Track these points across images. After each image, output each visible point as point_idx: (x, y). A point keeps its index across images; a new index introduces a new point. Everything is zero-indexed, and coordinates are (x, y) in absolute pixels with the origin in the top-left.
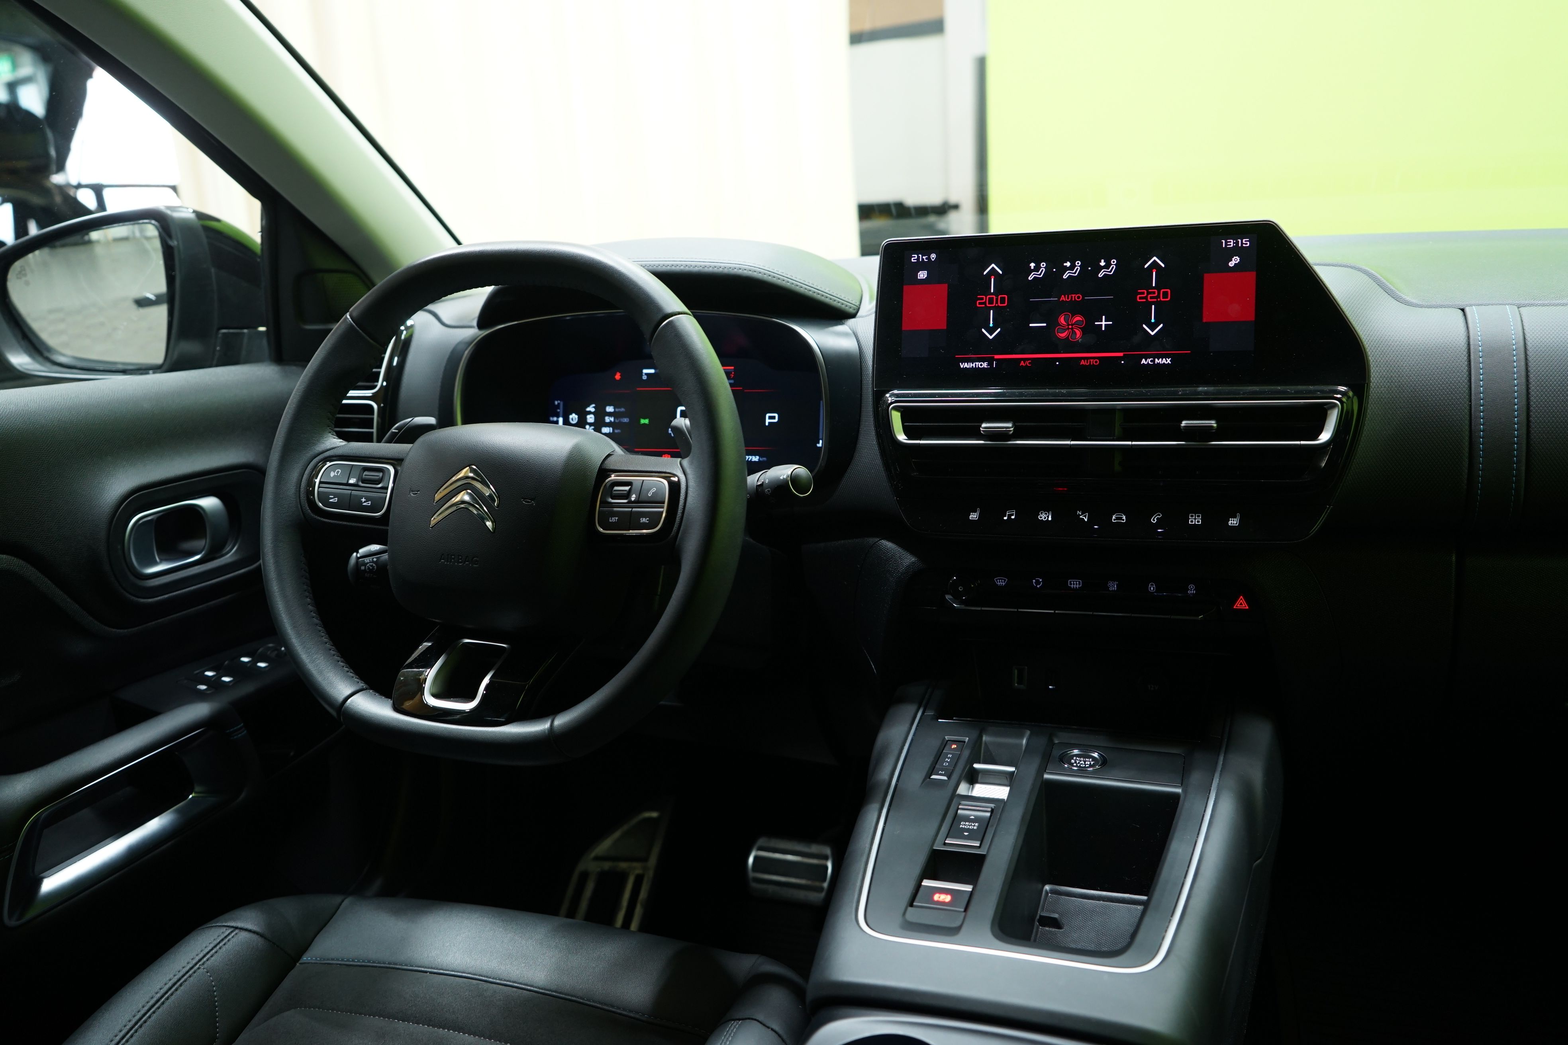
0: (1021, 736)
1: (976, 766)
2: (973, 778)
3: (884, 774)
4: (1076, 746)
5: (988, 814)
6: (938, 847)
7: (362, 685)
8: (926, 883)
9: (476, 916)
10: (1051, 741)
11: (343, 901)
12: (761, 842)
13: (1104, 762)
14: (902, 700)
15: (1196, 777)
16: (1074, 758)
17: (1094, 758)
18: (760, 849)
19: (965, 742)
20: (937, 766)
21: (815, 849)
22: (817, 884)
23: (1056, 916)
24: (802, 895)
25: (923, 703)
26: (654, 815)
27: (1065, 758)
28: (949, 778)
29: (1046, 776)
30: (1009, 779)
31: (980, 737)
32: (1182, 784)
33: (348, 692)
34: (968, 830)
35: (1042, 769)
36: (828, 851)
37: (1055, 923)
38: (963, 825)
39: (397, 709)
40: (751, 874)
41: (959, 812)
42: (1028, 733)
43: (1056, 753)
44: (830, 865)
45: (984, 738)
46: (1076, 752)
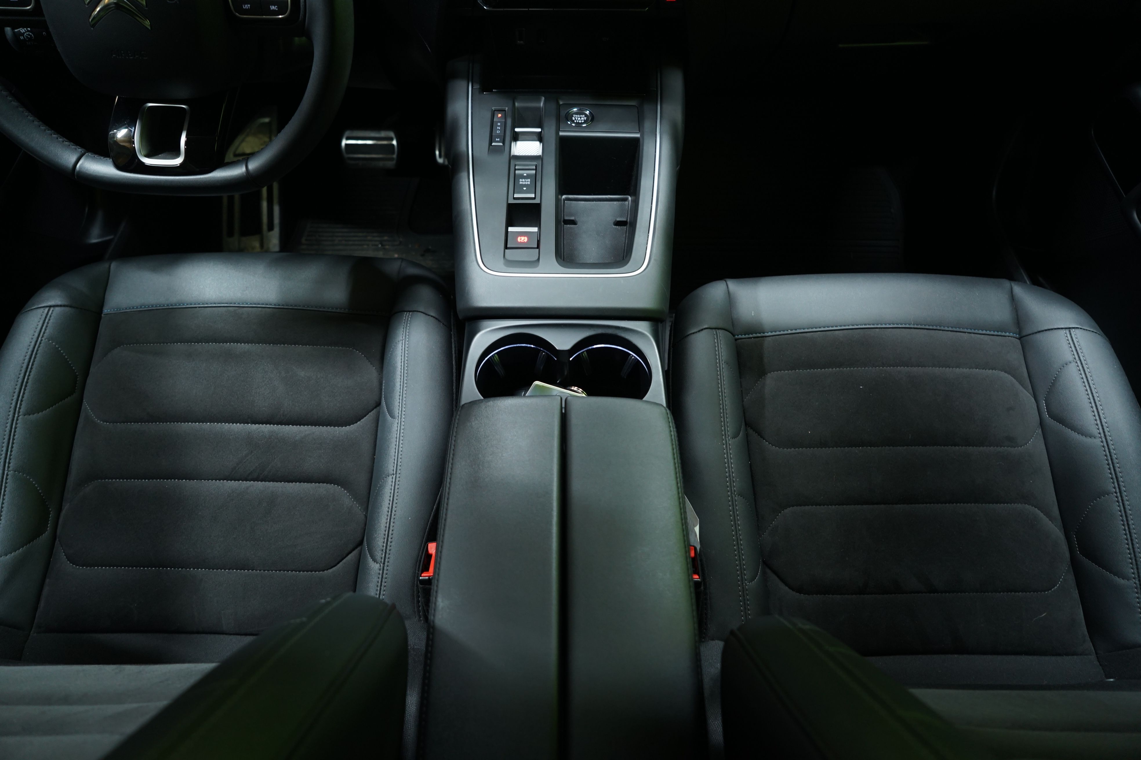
0: (539, 101)
1: (517, 130)
2: (516, 137)
3: (463, 147)
4: (574, 106)
5: (534, 172)
6: (511, 201)
7: (80, 150)
8: (510, 229)
10: (558, 103)
11: (110, 266)
12: (347, 133)
13: (592, 119)
14: (455, 76)
15: (647, 125)
16: (574, 116)
17: (586, 115)
18: (348, 138)
19: (505, 111)
20: (493, 134)
21: (383, 134)
22: (389, 156)
23: (573, 218)
24: (381, 164)
25: (469, 78)
26: (267, 120)
27: (569, 117)
28: (504, 143)
29: (561, 134)
30: (540, 138)
31: (514, 104)
32: (640, 130)
33: (73, 159)
34: (525, 186)
35: (558, 130)
36: (392, 134)
37: (573, 222)
38: (522, 182)
40: (346, 156)
41: (517, 172)
42: (543, 98)
43: (563, 113)
44: (394, 142)
45: (516, 104)
46: (575, 110)
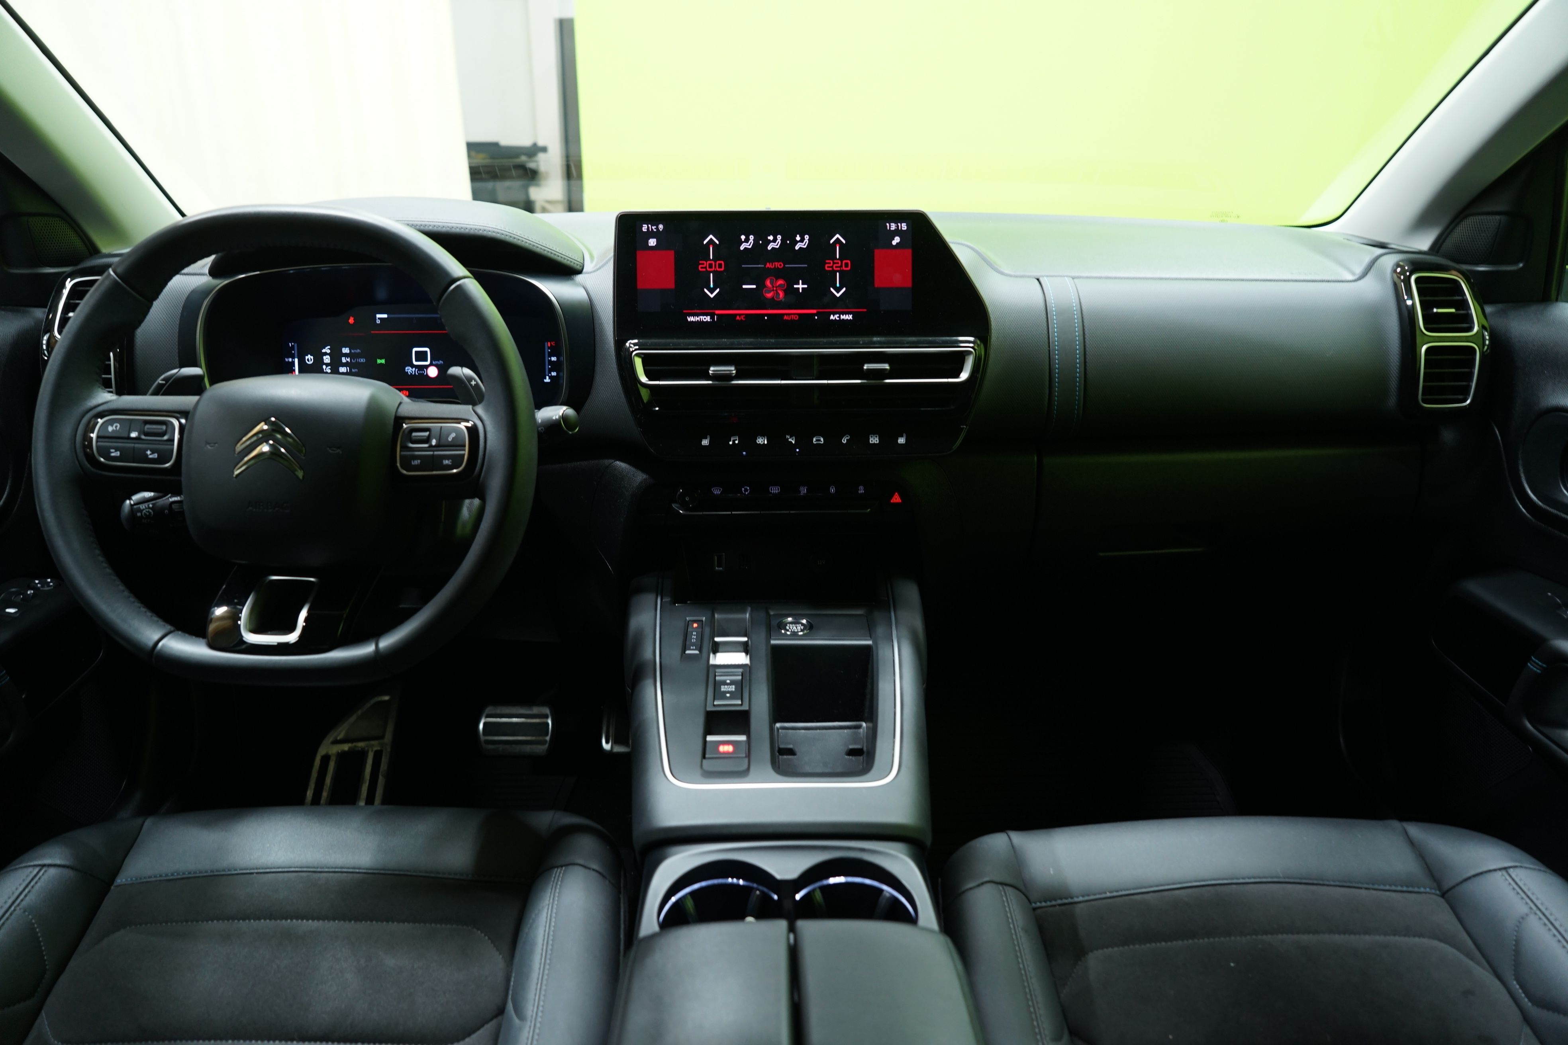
0: (745, 612)
1: (717, 639)
2: (716, 648)
3: (648, 655)
4: (789, 616)
5: (740, 678)
6: (709, 708)
7: (169, 628)
8: (710, 738)
9: (289, 816)
10: (767, 613)
11: (144, 822)
12: (489, 710)
13: (810, 627)
14: (640, 590)
15: (880, 630)
16: (788, 625)
17: (803, 624)
18: (488, 716)
19: (702, 621)
20: (687, 643)
21: (535, 710)
22: (541, 738)
23: (791, 746)
24: (528, 749)
25: (659, 591)
26: (387, 698)
27: (782, 626)
28: (700, 651)
29: (773, 642)
30: (746, 648)
31: (713, 616)
32: (871, 637)
33: (156, 636)
34: (728, 692)
35: (769, 637)
36: (547, 711)
37: (791, 752)
38: (724, 688)
39: (212, 646)
40: (482, 738)
41: (717, 678)
42: (749, 609)
43: (774, 623)
44: (550, 722)
45: (716, 616)
46: (790, 619)
